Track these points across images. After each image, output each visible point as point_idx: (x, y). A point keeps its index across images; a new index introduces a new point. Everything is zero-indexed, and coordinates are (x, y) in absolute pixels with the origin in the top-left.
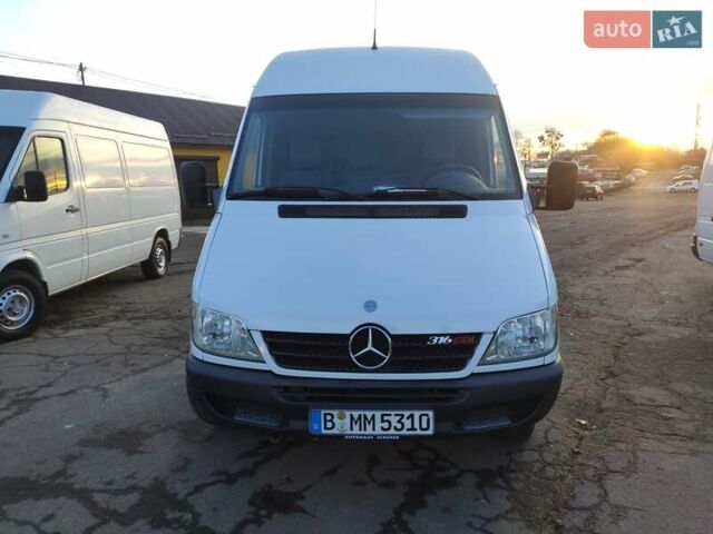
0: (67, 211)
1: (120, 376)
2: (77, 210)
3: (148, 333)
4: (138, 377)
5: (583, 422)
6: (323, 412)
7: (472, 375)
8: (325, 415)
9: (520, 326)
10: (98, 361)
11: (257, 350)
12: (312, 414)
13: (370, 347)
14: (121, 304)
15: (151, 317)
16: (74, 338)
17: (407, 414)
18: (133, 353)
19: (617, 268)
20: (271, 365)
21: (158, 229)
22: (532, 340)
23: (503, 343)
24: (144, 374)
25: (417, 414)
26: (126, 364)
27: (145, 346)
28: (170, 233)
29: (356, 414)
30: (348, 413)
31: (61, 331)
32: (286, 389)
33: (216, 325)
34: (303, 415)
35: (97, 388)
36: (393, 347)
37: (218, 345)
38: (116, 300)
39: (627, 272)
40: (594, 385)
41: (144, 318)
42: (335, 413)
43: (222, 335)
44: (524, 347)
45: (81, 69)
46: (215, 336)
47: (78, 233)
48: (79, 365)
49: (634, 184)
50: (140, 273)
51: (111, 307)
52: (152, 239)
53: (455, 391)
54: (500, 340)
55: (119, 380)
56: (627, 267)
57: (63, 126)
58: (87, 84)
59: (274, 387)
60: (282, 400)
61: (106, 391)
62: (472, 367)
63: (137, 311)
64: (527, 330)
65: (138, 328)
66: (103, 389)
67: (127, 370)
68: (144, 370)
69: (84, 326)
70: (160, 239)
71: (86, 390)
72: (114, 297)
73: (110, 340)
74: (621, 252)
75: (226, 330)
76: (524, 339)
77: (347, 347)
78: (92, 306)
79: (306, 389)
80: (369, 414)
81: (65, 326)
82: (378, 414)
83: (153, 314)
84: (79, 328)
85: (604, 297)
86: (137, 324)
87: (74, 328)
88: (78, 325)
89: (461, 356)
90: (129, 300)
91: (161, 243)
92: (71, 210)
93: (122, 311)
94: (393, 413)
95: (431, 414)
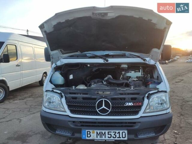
0: (16, 66)
1: (27, 115)
2: (19, 66)
3: (37, 101)
4: (32, 116)
5: (176, 132)
6: (87, 131)
7: (141, 117)
8: (87, 132)
9: (157, 99)
10: (21, 110)
11: (64, 108)
12: (83, 131)
13: (103, 107)
14: (32, 93)
15: (40, 97)
16: (15, 103)
17: (117, 131)
18: (32, 108)
19: (176, 82)
20: (68, 113)
21: (44, 72)
22: (161, 104)
23: (151, 105)
24: (34, 115)
25: (121, 132)
26: (29, 111)
27: (36, 105)
28: (48, 73)
29: (99, 132)
30: (96, 131)
31: (12, 101)
32: (74, 122)
33: (51, 99)
34: (80, 131)
35: (18, 119)
36: (112, 107)
37: (51, 106)
38: (30, 92)
39: (179, 83)
40: (177, 119)
41: (38, 97)
42: (91, 131)
43: (53, 102)
44: (158, 106)
45: (28, 31)
46: (50, 102)
47: (20, 72)
48: (15, 112)
49: (176, 60)
50: (39, 84)
51: (29, 94)
52: (42, 74)
53: (135, 123)
54: (150, 104)
55: (25, 116)
56: (179, 82)
57: (17, 42)
58: (29, 35)
59: (69, 121)
60: (72, 126)
61: (21, 120)
62: (141, 114)
63: (36, 95)
64: (159, 101)
65: (35, 100)
66: (20, 119)
67: (29, 113)
68: (34, 113)
69: (20, 100)
70: (45, 75)
71: (14, 120)
72: (30, 91)
73: (26, 104)
74: (176, 78)
75: (54, 101)
76: (158, 104)
77: (95, 107)
78: (23, 94)
79: (81, 122)
80: (103, 132)
81: (14, 99)
82: (107, 132)
83: (40, 96)
84: (18, 100)
85: (174, 90)
86: (35, 99)
87: (17, 100)
88: (18, 99)
89: (137, 110)
90: (34, 92)
91: (45, 76)
92: (18, 66)
93: (32, 95)
94: (112, 131)
95: (126, 132)
